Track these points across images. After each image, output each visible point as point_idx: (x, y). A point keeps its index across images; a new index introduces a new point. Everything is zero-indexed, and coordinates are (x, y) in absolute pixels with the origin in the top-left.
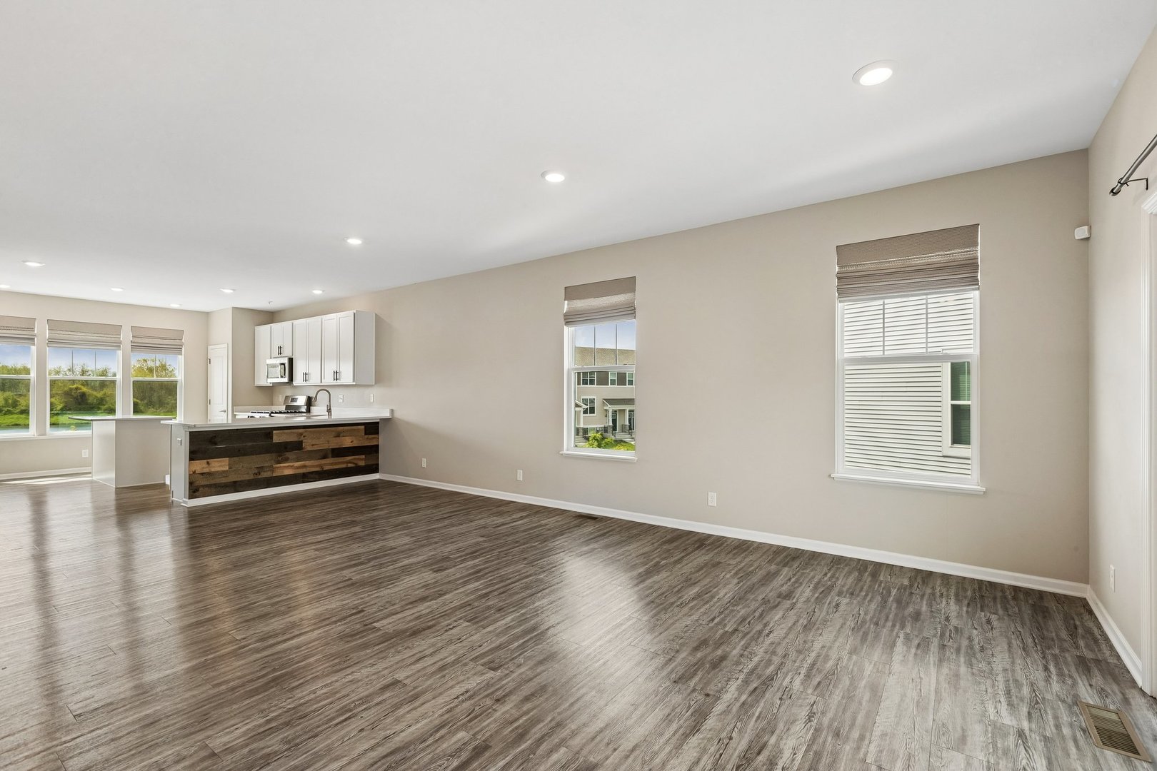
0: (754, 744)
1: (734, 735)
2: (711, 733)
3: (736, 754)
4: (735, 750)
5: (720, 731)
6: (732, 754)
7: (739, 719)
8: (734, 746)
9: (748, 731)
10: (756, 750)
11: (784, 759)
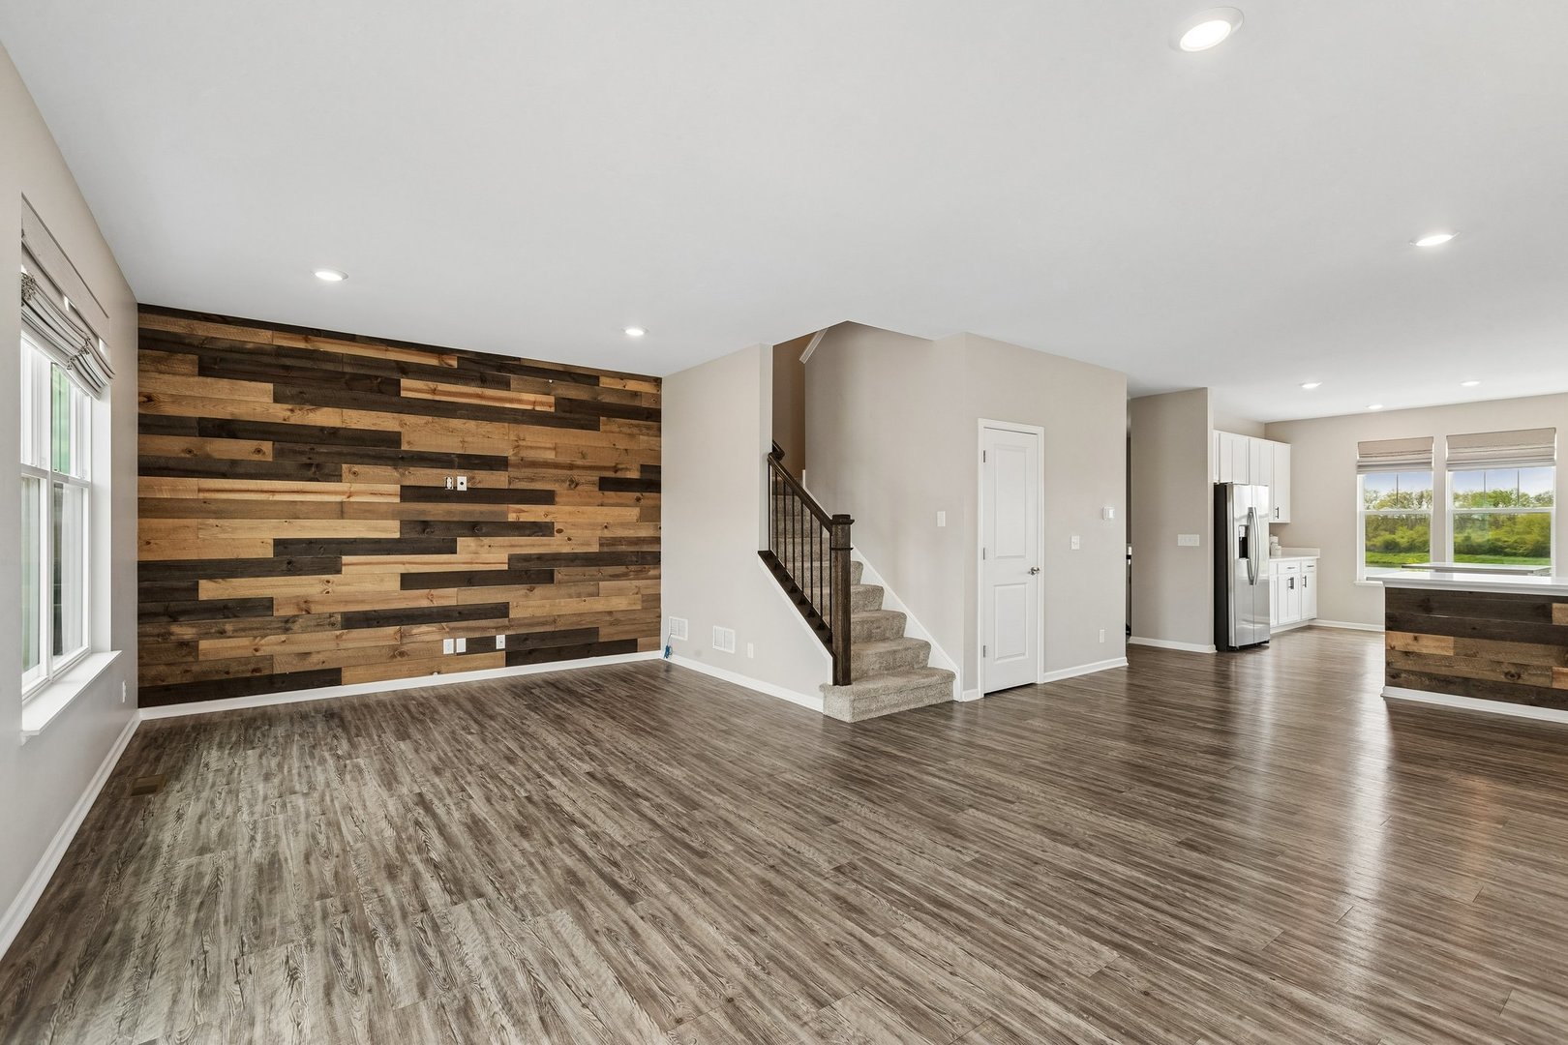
0: (558, 1022)
1: (586, 1012)
2: (608, 993)
3: (558, 998)
4: (566, 1002)
5: (603, 1003)
6: (562, 996)
7: (607, 1030)
8: (571, 1003)
9: (581, 1029)
10: (548, 1019)
11: (512, 1037)
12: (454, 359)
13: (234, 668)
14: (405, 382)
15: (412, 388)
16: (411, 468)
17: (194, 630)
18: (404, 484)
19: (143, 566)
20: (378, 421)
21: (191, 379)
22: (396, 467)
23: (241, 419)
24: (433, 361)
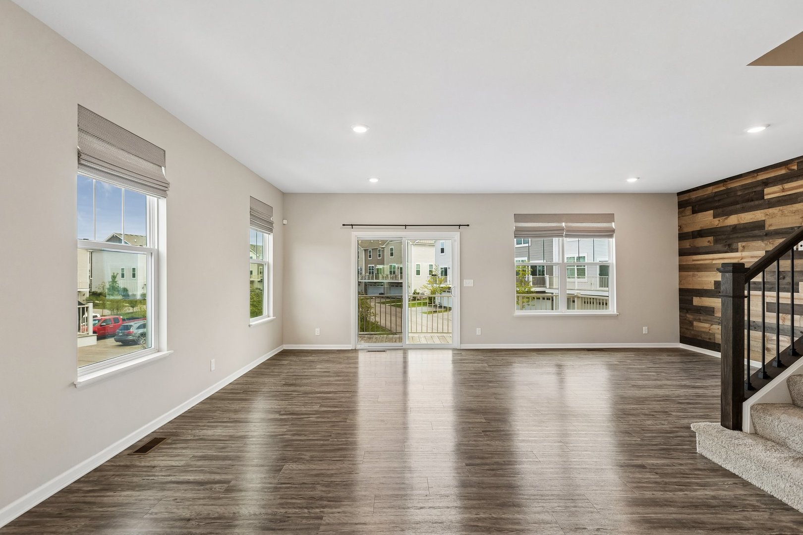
12: (794, 165)
13: (703, 336)
14: (767, 190)
15: (771, 192)
16: (771, 240)
17: (692, 317)
18: (767, 250)
19: (681, 290)
20: (753, 216)
21: (691, 216)
22: (763, 240)
23: (705, 228)
24: (783, 171)
